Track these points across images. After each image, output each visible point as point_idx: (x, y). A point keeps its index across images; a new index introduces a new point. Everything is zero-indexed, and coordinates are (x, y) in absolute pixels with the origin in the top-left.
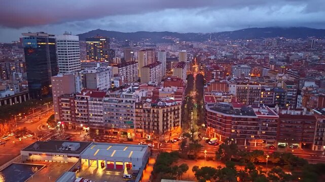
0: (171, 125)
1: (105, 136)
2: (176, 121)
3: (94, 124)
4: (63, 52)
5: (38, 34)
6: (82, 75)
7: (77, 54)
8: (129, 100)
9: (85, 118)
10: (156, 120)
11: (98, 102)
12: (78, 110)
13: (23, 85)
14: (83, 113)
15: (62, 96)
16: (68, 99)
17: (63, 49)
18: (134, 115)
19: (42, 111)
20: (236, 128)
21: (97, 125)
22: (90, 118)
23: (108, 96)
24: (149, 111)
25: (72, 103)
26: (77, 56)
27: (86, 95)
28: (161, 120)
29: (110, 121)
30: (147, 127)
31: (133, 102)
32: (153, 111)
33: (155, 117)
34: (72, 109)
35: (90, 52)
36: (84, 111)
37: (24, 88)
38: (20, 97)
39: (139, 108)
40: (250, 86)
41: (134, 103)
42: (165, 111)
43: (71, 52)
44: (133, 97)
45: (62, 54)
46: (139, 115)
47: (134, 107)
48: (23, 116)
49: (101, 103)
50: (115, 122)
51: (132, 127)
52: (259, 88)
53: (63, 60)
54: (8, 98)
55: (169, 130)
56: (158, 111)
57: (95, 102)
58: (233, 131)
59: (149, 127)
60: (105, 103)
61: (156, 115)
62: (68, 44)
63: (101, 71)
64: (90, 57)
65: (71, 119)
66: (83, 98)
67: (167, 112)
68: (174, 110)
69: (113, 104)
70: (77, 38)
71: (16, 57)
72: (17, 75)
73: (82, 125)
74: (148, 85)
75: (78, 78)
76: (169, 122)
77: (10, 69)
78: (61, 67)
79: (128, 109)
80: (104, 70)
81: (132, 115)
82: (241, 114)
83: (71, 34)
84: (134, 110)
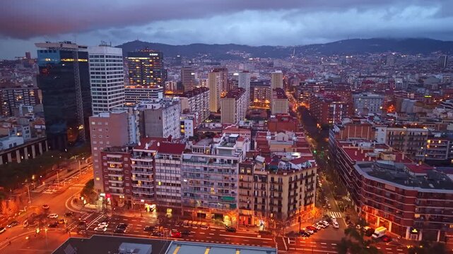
0: (300, 203)
1: (186, 222)
2: (308, 195)
3: (165, 200)
4: (99, 73)
5: (61, 45)
6: (138, 113)
7: (119, 76)
8: (226, 158)
9: (149, 190)
10: (276, 195)
11: (173, 162)
12: (136, 175)
13: (36, 127)
14: (146, 181)
15: (108, 151)
16: (119, 156)
17: (99, 69)
18: (237, 185)
19: (69, 171)
20: (423, 212)
21: (169, 200)
22: (158, 189)
23: (188, 151)
24: (264, 179)
25: (126, 162)
26: (120, 80)
27: (149, 148)
28: (285, 195)
29: (192, 195)
30: (259, 207)
31: (235, 162)
32: (272, 179)
33: (275, 190)
34: (126, 172)
35: (135, 73)
36: (148, 177)
37: (39, 131)
38: (33, 147)
39: (245, 173)
40: (409, 129)
41: (238, 164)
42: (293, 180)
43: (111, 73)
44: (233, 153)
45: (97, 77)
46: (245, 185)
47: (237, 171)
48: (39, 181)
49: (178, 162)
50: (202, 196)
51: (233, 207)
52: (424, 134)
53: (98, 85)
54: (13, 150)
55: (298, 212)
56: (281, 180)
57: (168, 162)
58: (417, 216)
59: (263, 207)
60: (185, 164)
61: (277, 187)
62: (107, 61)
63: (167, 105)
64: (134, 81)
65: (124, 190)
66: (145, 155)
67: (296, 180)
68: (307, 177)
69: (198, 166)
70: (119, 52)
71: (22, 81)
72: (25, 109)
73: (142, 201)
74: (240, 127)
75: (133, 117)
76: (297, 198)
77: (14, 100)
78: (95, 97)
79: (227, 176)
80: (171, 103)
81: (233, 185)
82: (431, 185)
83: (110, 46)
84: (237, 177)
